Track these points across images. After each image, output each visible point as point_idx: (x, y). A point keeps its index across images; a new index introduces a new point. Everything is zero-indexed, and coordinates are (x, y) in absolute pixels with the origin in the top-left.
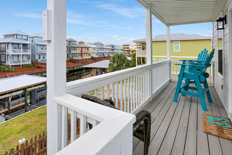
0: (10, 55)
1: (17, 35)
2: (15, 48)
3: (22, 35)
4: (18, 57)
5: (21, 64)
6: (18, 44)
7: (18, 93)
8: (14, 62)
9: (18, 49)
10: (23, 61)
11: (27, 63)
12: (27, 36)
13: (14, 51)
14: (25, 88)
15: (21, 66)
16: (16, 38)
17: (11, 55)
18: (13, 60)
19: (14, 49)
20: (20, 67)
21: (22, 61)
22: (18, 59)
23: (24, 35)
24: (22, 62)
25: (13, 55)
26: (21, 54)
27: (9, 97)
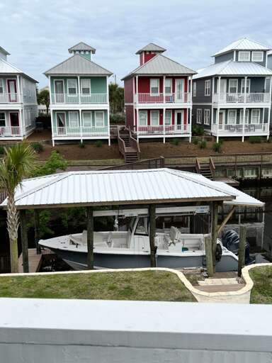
0: (219, 108)
1: (237, 51)
2: (233, 90)
3: (251, 51)
4: (238, 114)
5: (243, 134)
6: (240, 78)
7: (135, 213)
8: (228, 128)
9: (239, 91)
10: (249, 128)
11: (258, 133)
12: (265, 51)
13: (230, 99)
14: (151, 205)
15: (243, 141)
16: (234, 60)
17: (221, 109)
18: (226, 123)
19: (230, 95)
20: (239, 142)
21: (246, 126)
22: (238, 122)
23: (254, 50)
24: (246, 130)
25: (227, 110)
26: (245, 106)
27: (114, 216)
